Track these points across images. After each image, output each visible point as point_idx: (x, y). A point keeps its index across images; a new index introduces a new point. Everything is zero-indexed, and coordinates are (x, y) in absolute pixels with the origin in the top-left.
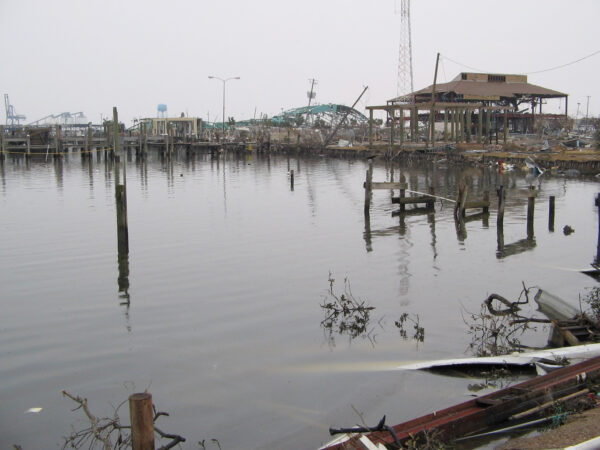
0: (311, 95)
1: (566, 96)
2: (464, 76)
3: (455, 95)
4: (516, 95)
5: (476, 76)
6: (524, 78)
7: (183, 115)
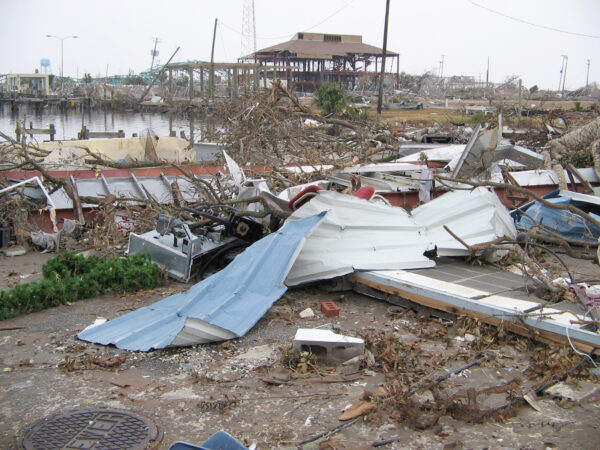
0: (155, 53)
1: (398, 55)
2: (301, 36)
3: (289, 54)
4: (349, 54)
5: (312, 35)
6: (359, 38)
7: (37, 71)
